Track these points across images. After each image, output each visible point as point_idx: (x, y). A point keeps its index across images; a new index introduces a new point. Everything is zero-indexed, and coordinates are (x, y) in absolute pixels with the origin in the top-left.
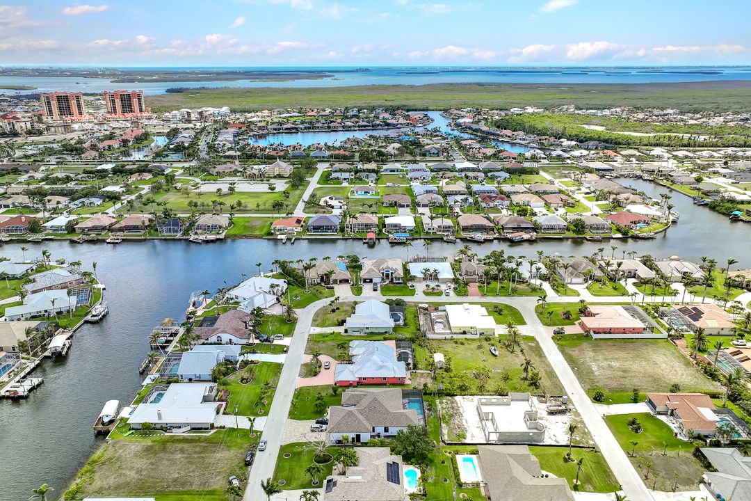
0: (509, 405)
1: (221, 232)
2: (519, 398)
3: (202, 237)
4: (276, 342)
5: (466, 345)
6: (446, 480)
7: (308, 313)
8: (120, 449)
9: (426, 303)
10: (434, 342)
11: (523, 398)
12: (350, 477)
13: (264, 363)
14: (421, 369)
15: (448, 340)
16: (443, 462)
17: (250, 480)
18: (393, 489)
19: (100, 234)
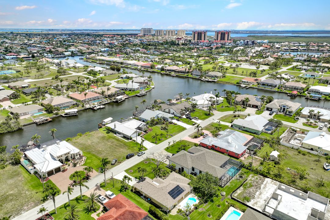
0: (305, 200)
1: (216, 79)
2: (318, 199)
3: (207, 80)
4: (193, 120)
5: (306, 157)
6: (209, 216)
7: (222, 114)
8: (96, 133)
9: (299, 129)
10: (282, 147)
11: (322, 201)
12: (154, 182)
13: (179, 126)
14: (258, 156)
15: (294, 149)
16: (219, 206)
17: (121, 164)
18: (167, 199)
19: (171, 73)
